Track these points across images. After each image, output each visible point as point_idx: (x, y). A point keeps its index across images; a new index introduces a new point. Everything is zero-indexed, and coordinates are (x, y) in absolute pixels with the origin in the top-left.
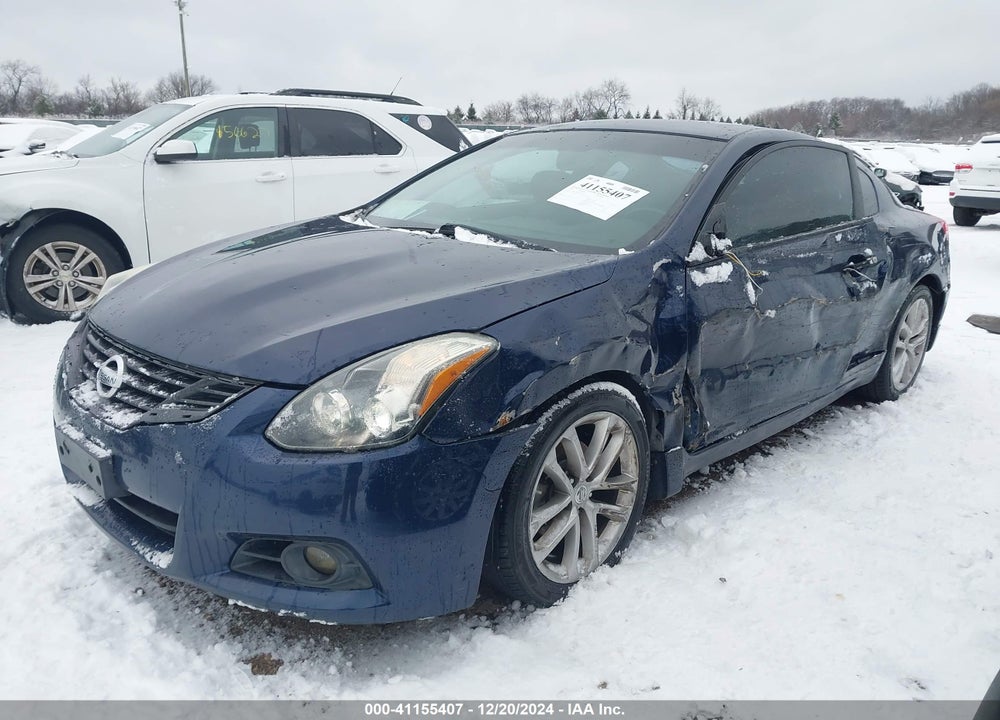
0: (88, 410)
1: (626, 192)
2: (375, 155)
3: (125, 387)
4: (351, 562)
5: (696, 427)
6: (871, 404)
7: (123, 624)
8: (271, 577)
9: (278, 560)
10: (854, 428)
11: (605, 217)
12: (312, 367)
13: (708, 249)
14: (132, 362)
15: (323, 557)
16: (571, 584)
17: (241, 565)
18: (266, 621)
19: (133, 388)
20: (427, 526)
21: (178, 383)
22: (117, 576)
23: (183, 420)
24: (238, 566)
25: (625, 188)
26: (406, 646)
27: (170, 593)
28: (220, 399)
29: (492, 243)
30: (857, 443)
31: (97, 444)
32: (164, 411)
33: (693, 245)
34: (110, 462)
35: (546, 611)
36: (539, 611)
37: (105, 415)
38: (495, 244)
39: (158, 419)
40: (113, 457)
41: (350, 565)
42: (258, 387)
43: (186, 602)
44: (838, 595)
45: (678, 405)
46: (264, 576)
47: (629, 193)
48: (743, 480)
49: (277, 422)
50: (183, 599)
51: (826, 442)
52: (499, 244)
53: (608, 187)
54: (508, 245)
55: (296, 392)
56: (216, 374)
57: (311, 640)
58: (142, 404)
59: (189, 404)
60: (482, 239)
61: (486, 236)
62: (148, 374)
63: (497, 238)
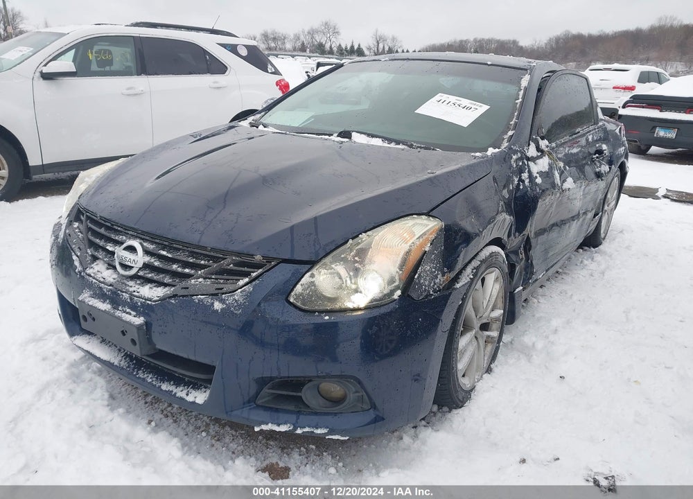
0: (111, 285)
1: (473, 106)
2: (209, 75)
3: (146, 266)
4: (357, 392)
5: (527, 273)
6: (586, 248)
7: (152, 451)
8: (291, 408)
9: (299, 394)
10: (586, 265)
11: (465, 125)
12: (318, 247)
13: (538, 149)
14: (151, 247)
15: (335, 389)
16: (471, 390)
17: (264, 400)
18: (260, 437)
19: (156, 267)
20: (383, 357)
21: (203, 262)
22: (128, 412)
23: (217, 292)
24: (261, 401)
25: (471, 104)
26: (373, 446)
27: (175, 421)
28: (247, 274)
29: (386, 145)
30: (592, 275)
31: (127, 313)
32: (194, 285)
33: (529, 145)
34: (145, 328)
35: (460, 411)
36: (455, 411)
37: (131, 289)
38: (389, 145)
39: (191, 291)
40: (147, 323)
41: (357, 394)
42: (278, 264)
43: (191, 428)
44: (635, 382)
45: (522, 258)
46: (285, 407)
47: (475, 107)
48: (535, 305)
49: (299, 288)
50: (187, 426)
51: (573, 276)
52: (393, 145)
53: (459, 102)
54: (401, 146)
55: (309, 266)
56: (239, 254)
57: (302, 449)
58: (167, 280)
59: (217, 279)
60: (377, 142)
61: (381, 140)
62: (170, 256)
63: (390, 141)
